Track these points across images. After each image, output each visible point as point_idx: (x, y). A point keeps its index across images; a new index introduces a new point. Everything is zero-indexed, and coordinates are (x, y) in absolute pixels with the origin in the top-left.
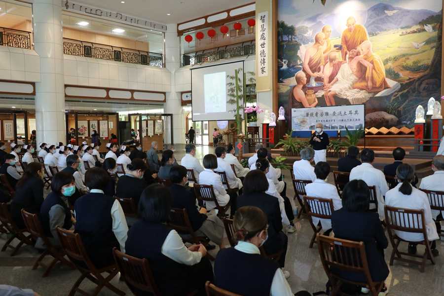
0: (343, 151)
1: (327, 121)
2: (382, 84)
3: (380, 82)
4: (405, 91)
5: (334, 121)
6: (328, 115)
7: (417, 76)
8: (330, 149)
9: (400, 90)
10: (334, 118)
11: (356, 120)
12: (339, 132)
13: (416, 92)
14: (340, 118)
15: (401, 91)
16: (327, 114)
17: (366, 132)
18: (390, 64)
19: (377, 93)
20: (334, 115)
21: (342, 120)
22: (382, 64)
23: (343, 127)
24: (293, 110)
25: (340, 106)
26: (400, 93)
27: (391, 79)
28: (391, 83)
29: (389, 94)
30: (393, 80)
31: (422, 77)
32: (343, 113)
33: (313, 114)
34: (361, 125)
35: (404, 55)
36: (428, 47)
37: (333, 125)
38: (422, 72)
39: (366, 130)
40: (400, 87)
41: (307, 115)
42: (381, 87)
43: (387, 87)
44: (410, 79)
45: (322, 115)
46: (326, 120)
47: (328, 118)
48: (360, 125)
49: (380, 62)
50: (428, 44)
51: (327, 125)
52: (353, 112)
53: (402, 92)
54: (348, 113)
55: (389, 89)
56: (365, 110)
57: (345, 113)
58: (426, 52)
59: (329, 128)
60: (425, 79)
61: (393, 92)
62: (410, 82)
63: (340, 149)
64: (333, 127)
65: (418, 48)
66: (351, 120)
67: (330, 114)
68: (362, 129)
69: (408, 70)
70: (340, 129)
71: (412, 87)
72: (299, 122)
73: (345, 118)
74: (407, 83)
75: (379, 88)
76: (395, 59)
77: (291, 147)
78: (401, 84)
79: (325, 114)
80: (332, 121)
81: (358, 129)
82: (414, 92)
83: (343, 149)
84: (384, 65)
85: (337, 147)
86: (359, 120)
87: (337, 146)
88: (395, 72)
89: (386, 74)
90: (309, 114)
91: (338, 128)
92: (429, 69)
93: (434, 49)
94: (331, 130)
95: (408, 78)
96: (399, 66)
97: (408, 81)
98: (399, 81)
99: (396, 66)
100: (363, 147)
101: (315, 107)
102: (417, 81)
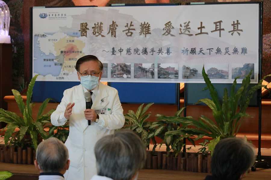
0: (194, 149)
1: (145, 51)
5: (168, 52)
6: (148, 32)
8: (155, 143)
10: (167, 42)
11: (236, 51)
12: (182, 86)
14: (186, 42)
16: (145, 29)
17: (263, 90)
20: (168, 32)
21: (193, 51)
23: (194, 73)
24: (37, 11)
25: (188, 4)
32: (194, 29)
33: (100, 28)
34: (249, 68)
37: (164, 66)
39: (264, 83)
41: (84, 29)
45: (129, 31)
46: (141, 49)
47: (149, 42)
48: (247, 66)
51: (144, 65)
52: (227, 26)
54: (209, 27)
56: (261, 20)
57: (201, 28)
63: (185, 141)
64: (163, 73)
66: (219, 51)
67: (156, 31)
68: (252, 82)
70: (185, 77)
72: (56, 53)
73: (201, 42)
77: (27, 135)
79: (138, 30)
80: (160, 51)
81: (239, 81)
83: (194, 143)
85: (175, 137)
86: (244, 51)
87: (174, 132)
90: (90, 26)
91: (180, 75)
94: (156, 80)
100: (256, 137)
101: (109, 5)
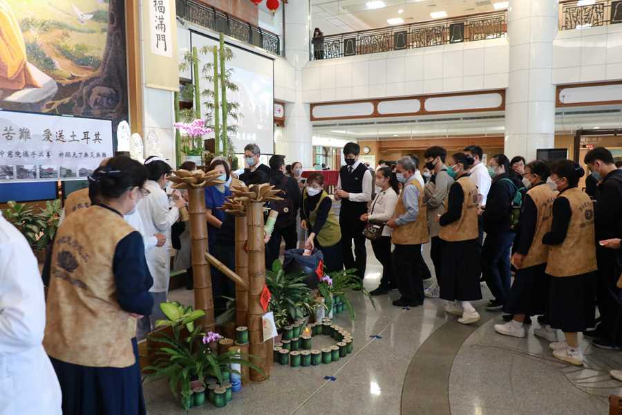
1: (26, 154)
2: (19, 75)
3: (16, 68)
4: (66, 100)
5: (48, 155)
6: (28, 137)
7: (84, 75)
9: (57, 97)
10: (47, 147)
11: (98, 155)
12: (60, 184)
13: (84, 106)
15: (60, 99)
16: (25, 134)
18: (34, 35)
19: (10, 94)
20: (48, 138)
22: (19, 28)
23: (68, 172)
26: (58, 103)
27: (38, 67)
28: (40, 77)
29: (38, 100)
30: (42, 70)
31: (92, 79)
32: (67, 136)
35: (60, 26)
36: (97, 26)
37: (45, 167)
38: (91, 70)
40: (56, 89)
42: (17, 79)
43: (30, 84)
44: (73, 77)
45: (8, 135)
46: (22, 152)
47: (30, 146)
49: (13, 22)
50: (96, 20)
51: (26, 167)
52: (92, 136)
53: (62, 101)
54: (80, 136)
55: (34, 89)
57: (74, 136)
58: (94, 34)
59: (35, 174)
60: (97, 85)
61: (44, 98)
62: (74, 84)
64: (44, 173)
65: (82, 22)
66: (86, 155)
67: (36, 136)
69: (68, 58)
70: (62, 176)
71: (77, 93)
74: (68, 86)
75: (12, 81)
76: (45, 27)
78: (59, 85)
79: (18, 135)
80: (41, 154)
82: (80, 105)
84: (23, 31)
88: (44, 55)
89: (27, 53)
91: (58, 174)
92: (100, 67)
93: (106, 33)
94: (38, 180)
95: (69, 75)
96: (52, 44)
97: (70, 82)
98: (54, 77)
99: (47, 44)
102: (85, 84)
